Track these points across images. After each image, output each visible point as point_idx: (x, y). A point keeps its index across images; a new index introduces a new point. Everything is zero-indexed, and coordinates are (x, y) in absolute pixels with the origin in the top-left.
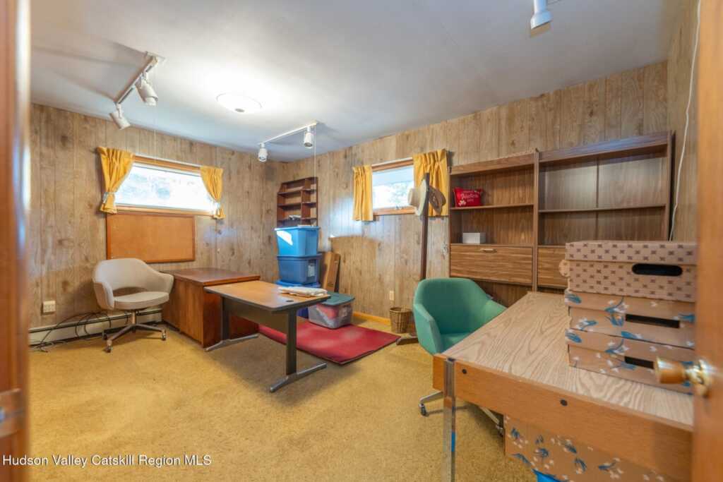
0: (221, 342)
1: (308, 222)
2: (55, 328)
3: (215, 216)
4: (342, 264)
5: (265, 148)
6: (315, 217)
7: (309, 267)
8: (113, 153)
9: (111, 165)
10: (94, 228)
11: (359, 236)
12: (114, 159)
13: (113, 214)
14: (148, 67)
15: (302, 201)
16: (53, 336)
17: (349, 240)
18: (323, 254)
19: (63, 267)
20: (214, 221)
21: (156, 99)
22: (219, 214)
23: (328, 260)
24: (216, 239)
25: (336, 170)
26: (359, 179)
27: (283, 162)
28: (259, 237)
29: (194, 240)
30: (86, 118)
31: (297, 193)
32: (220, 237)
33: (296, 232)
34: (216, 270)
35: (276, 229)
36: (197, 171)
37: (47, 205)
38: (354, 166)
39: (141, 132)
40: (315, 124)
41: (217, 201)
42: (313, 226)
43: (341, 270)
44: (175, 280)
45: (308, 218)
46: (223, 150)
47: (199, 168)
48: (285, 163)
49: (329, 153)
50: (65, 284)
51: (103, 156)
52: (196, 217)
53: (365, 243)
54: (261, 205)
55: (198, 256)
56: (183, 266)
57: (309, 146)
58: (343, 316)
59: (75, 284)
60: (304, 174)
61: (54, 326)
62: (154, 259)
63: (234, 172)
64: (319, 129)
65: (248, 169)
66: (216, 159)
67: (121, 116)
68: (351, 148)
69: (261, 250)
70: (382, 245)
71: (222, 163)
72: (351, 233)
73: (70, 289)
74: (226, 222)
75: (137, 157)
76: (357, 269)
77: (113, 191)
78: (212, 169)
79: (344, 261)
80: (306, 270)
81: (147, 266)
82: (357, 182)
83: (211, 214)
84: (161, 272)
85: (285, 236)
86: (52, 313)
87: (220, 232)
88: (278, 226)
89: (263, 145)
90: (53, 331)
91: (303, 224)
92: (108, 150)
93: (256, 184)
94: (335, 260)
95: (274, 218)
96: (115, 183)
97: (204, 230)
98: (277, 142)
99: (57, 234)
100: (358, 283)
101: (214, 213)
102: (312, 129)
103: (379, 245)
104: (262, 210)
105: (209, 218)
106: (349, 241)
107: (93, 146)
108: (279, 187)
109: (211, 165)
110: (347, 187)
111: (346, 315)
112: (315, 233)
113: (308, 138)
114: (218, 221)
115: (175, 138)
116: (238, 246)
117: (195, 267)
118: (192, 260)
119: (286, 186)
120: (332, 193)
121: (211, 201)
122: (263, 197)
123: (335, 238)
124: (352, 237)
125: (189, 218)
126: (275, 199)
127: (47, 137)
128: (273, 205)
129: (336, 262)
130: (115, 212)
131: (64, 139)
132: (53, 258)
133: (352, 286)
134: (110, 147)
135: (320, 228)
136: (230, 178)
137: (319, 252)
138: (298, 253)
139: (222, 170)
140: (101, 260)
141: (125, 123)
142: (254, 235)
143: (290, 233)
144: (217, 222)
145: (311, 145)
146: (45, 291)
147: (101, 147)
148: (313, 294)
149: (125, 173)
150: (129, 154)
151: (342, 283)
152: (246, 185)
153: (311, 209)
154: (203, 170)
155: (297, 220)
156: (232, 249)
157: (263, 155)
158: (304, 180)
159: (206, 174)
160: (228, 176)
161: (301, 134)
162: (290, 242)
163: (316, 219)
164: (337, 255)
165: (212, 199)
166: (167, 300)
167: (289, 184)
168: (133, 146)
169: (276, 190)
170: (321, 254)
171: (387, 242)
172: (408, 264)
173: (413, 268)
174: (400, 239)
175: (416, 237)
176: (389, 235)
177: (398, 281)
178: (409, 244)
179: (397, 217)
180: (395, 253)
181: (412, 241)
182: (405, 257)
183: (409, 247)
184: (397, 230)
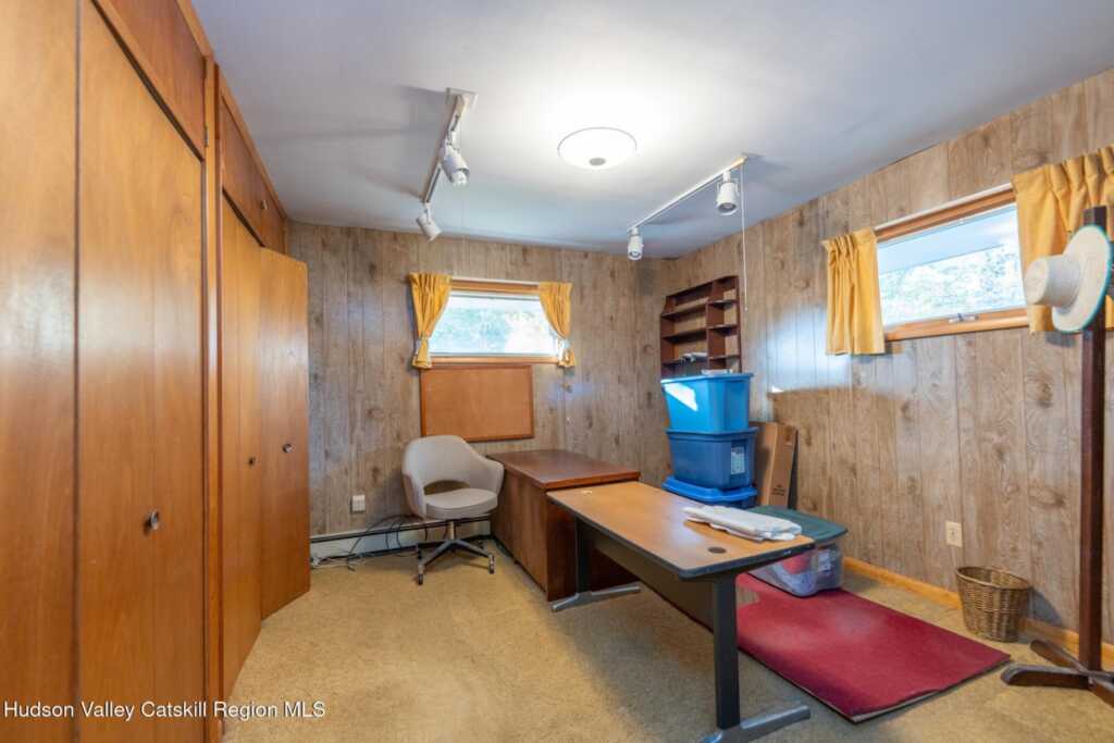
0: (577, 596)
1: (722, 363)
2: (365, 535)
3: (562, 363)
4: (803, 448)
5: (639, 235)
6: (736, 352)
7: (733, 454)
8: (426, 280)
9: (424, 298)
10: (407, 391)
11: (847, 389)
12: (427, 288)
13: (428, 369)
14: (454, 119)
15: (708, 324)
16: (364, 545)
17: (818, 397)
18: (757, 428)
19: (374, 448)
20: (560, 372)
21: (465, 171)
22: (567, 359)
23: (771, 440)
24: (564, 401)
25: (780, 255)
26: (842, 261)
27: (668, 259)
28: (632, 394)
29: (531, 404)
30: (395, 236)
31: (699, 311)
32: (569, 397)
33: (705, 385)
34: (566, 453)
35: (663, 381)
36: (534, 291)
37: (356, 363)
38: (825, 239)
39: (457, 244)
40: (741, 161)
41: (564, 338)
42: (731, 372)
43: (800, 461)
44: (506, 472)
45: (722, 356)
46: (571, 251)
47: (535, 287)
48: (671, 260)
49: (762, 223)
50: (376, 471)
51: (414, 286)
52: (534, 367)
53: (863, 404)
54: (633, 337)
55: (538, 430)
56: (518, 446)
57: (731, 209)
58: (822, 568)
59: (387, 472)
60: (711, 272)
61: (364, 530)
62: (478, 436)
63: (588, 284)
64: (751, 170)
65: (609, 279)
66: (561, 268)
67: (430, 220)
68: (813, 203)
69: (635, 419)
70: (912, 409)
71: (570, 274)
72: (822, 382)
73: (381, 479)
74: (578, 371)
75: (454, 281)
76: (843, 462)
77: (426, 336)
78: (555, 284)
79: (809, 443)
80: (727, 460)
81: (468, 446)
82: (836, 272)
83: (554, 360)
84: (487, 457)
85: (682, 393)
86: (362, 512)
87: (569, 389)
88: (664, 375)
89: (635, 231)
90: (363, 539)
91: (712, 368)
92: (420, 277)
93: (623, 303)
94: (788, 439)
95: (655, 360)
96: (429, 322)
97: (546, 389)
98: (661, 221)
99: (367, 402)
100: (847, 494)
101: (560, 358)
102: (734, 174)
103: (905, 408)
104: (634, 348)
105: (553, 366)
106: (819, 400)
107: (403, 272)
108: (663, 303)
109: (553, 279)
110: (808, 285)
111: (829, 566)
112: (741, 384)
113: (725, 195)
114: (566, 370)
115: (503, 245)
116: (598, 410)
117: (534, 449)
118: (530, 437)
119: (674, 301)
120: (770, 304)
121: (554, 338)
122: (636, 323)
123: (783, 395)
124: (827, 391)
125: (523, 367)
126: (657, 326)
127: (355, 269)
128: (654, 337)
129: (789, 443)
130: (430, 366)
131: (372, 268)
132: (362, 434)
133: (830, 496)
134: (422, 272)
135: (750, 376)
136: (582, 297)
137: (752, 424)
138: (712, 427)
139: (569, 286)
140: (415, 438)
141: (434, 231)
142: (623, 393)
143: (692, 388)
144: (565, 373)
145: (734, 207)
146: (354, 482)
147: (412, 273)
148: (768, 535)
149: (440, 307)
150: (445, 279)
151: (804, 488)
152: (609, 304)
153: (727, 339)
154: (543, 290)
155: (700, 360)
156: (589, 417)
157: (635, 247)
158: (710, 283)
159: (545, 296)
160: (580, 293)
161: (712, 189)
162: (694, 406)
163: (739, 357)
164: (789, 429)
165: (556, 334)
166: (495, 505)
167: (680, 297)
168: (450, 267)
169: (658, 310)
170: (754, 429)
171: (930, 402)
172: (1008, 458)
173: (1030, 469)
174: (975, 395)
175: (1034, 388)
176: (935, 385)
177: (972, 498)
178: (1008, 406)
179: (960, 341)
180: (958, 428)
181: (1020, 398)
182: (996, 439)
183: (1011, 413)
184: (962, 371)
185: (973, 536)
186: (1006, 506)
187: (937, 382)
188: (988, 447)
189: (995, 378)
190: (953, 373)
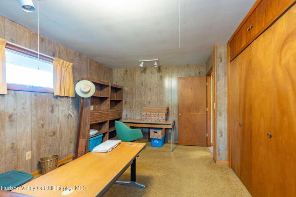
70: (14, 117)
103: (10, 117)
171: (21, 113)
172: (44, 127)
173: (49, 128)
174: (37, 110)
175: (50, 108)
176: (23, 108)
177: (35, 141)
178: (45, 113)
179: (33, 94)
180: (31, 120)
181: (48, 111)
182: (42, 122)
183: (45, 115)
184: (33, 103)
185: (35, 152)
186: (43, 140)
187: (24, 107)
188: (40, 125)
189: (42, 106)
190: (30, 104)
